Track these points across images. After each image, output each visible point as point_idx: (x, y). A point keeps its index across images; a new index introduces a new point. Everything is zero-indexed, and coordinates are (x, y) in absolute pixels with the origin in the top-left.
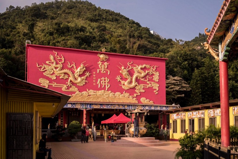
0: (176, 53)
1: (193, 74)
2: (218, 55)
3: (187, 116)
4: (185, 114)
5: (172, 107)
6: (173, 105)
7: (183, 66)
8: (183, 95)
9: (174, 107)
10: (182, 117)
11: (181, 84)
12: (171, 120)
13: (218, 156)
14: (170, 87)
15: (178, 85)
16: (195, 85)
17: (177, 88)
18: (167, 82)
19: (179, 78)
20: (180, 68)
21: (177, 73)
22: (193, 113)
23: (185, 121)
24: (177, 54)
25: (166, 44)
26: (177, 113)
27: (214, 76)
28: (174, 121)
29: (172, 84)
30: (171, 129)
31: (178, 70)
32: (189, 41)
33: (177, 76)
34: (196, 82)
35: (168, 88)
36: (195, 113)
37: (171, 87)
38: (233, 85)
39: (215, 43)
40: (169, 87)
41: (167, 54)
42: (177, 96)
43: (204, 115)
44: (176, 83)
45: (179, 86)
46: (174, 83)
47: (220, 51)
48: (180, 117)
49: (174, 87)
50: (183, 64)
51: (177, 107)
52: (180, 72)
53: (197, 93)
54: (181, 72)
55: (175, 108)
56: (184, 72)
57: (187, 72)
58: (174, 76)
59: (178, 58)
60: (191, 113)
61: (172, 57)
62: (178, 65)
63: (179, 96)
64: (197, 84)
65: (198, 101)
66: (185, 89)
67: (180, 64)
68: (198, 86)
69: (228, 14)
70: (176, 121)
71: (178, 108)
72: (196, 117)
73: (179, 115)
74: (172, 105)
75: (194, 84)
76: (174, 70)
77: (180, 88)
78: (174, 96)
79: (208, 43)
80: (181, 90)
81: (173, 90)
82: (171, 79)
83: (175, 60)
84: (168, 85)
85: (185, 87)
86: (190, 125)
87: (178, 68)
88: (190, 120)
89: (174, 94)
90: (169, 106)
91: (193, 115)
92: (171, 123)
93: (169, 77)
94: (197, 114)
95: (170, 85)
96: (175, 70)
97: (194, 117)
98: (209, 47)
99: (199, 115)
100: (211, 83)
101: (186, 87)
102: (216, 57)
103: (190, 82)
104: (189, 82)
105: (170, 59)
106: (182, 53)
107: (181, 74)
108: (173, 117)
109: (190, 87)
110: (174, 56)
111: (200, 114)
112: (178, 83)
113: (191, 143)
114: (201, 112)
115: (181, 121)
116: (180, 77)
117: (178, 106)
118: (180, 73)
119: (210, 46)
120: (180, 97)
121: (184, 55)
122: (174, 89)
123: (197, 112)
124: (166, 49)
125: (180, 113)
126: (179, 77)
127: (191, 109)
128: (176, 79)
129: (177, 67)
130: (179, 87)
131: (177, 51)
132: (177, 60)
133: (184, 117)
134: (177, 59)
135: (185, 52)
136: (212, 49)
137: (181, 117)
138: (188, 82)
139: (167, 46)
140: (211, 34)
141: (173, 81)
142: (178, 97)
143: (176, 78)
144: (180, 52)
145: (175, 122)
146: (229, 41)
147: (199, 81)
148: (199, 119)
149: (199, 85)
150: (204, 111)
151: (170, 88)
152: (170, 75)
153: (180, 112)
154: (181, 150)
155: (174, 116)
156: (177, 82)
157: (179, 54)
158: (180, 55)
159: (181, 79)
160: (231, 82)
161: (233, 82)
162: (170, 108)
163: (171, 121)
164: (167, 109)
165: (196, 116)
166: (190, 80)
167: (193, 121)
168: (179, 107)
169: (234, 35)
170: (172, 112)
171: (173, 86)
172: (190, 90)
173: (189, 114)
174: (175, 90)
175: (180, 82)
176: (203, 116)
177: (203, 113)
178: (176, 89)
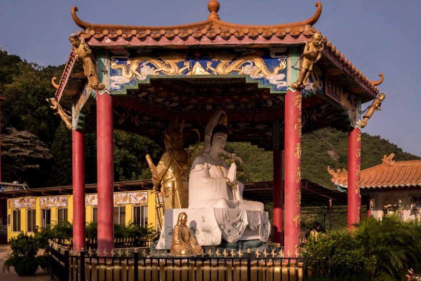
0: (25, 87)
1: (58, 130)
2: (71, 121)
3: (38, 203)
4: (34, 200)
5: (12, 187)
6: (15, 183)
7: (39, 114)
8: (38, 166)
9: (16, 186)
10: (30, 204)
11: (34, 147)
12: (10, 209)
13: (58, 260)
14: (12, 149)
15: (27, 147)
16: (61, 151)
17: (27, 153)
18: (7, 140)
19: (29, 135)
20: (33, 116)
21: (27, 124)
22: (48, 199)
23: (34, 211)
24: (28, 88)
25: (8, 64)
26: (21, 198)
27: (93, 138)
28: (14, 212)
29: (16, 143)
30: (10, 225)
31: (28, 120)
32: (55, 67)
33: (25, 129)
34: (61, 146)
35: (8, 151)
36: (51, 199)
37: (15, 149)
38: (125, 157)
39: (67, 102)
40: (10, 148)
41: (8, 85)
42: (27, 166)
43: (67, 204)
44: (25, 142)
45: (30, 149)
46: (20, 142)
47: (73, 116)
48: (26, 204)
49: (20, 150)
50: (38, 110)
51: (21, 187)
52: (32, 124)
53: (63, 164)
54: (35, 124)
55: (17, 189)
56: (40, 124)
57: (47, 125)
58: (20, 129)
59: (29, 96)
60: (45, 199)
61: (17, 95)
62: (29, 111)
63: (29, 166)
64: (65, 150)
65: (65, 179)
66: (42, 156)
67: (34, 109)
68: (65, 153)
69: (77, 72)
70: (19, 212)
71: (23, 189)
72: (53, 206)
73: (25, 201)
74: (12, 183)
75: (58, 148)
76: (20, 119)
77: (31, 153)
78: (19, 166)
79: (57, 101)
80: (32, 156)
81: (18, 155)
82: (15, 134)
83: (23, 100)
84: (9, 144)
85: (41, 152)
86: (44, 218)
87: (29, 115)
88: (44, 210)
89: (20, 162)
90: (7, 185)
91: (48, 203)
92: (10, 215)
93: (11, 131)
94: (56, 202)
95: (12, 145)
96: (23, 118)
97: (50, 205)
98: (58, 107)
99: (58, 204)
100: (89, 149)
101: (44, 152)
102: (68, 123)
103: (52, 144)
104: (50, 143)
105: (13, 96)
106: (37, 89)
107: (35, 128)
108: (14, 205)
109: (50, 152)
110: (20, 92)
111: (60, 201)
112: (29, 144)
113: (29, 245)
114: (61, 197)
115: (28, 211)
116: (33, 132)
117: (24, 185)
118: (33, 126)
119: (59, 105)
120: (31, 168)
121: (41, 93)
122: (20, 154)
123: (56, 198)
124: (6, 74)
125: (26, 198)
126: (31, 132)
127: (46, 193)
128: (24, 136)
129: (26, 113)
130: (29, 152)
131: (28, 84)
132: (27, 101)
133: (34, 206)
134: (27, 99)
135: (44, 88)
136: (62, 110)
137: (28, 205)
138: (46, 144)
139: (10, 68)
140: (60, 87)
141: (19, 139)
142: (27, 169)
143: (23, 133)
144: (33, 86)
145: (17, 213)
146: (82, 105)
147: (67, 143)
148: (59, 210)
149: (67, 151)
150: (67, 198)
151: (11, 151)
152: (13, 126)
153: (27, 196)
154: (13, 255)
155: (15, 203)
156: (25, 140)
157: (31, 89)
158: (32, 91)
159: (34, 136)
160: (122, 151)
161: (125, 152)
162: (8, 187)
163: (10, 212)
164: (3, 190)
165: (54, 204)
166: (52, 141)
167: (49, 212)
168: (26, 187)
169: (86, 100)
170: (11, 196)
171: (17, 149)
172: (51, 158)
173: (42, 201)
174: (23, 156)
175: (31, 142)
176: (64, 204)
177: (64, 201)
178: (25, 154)
